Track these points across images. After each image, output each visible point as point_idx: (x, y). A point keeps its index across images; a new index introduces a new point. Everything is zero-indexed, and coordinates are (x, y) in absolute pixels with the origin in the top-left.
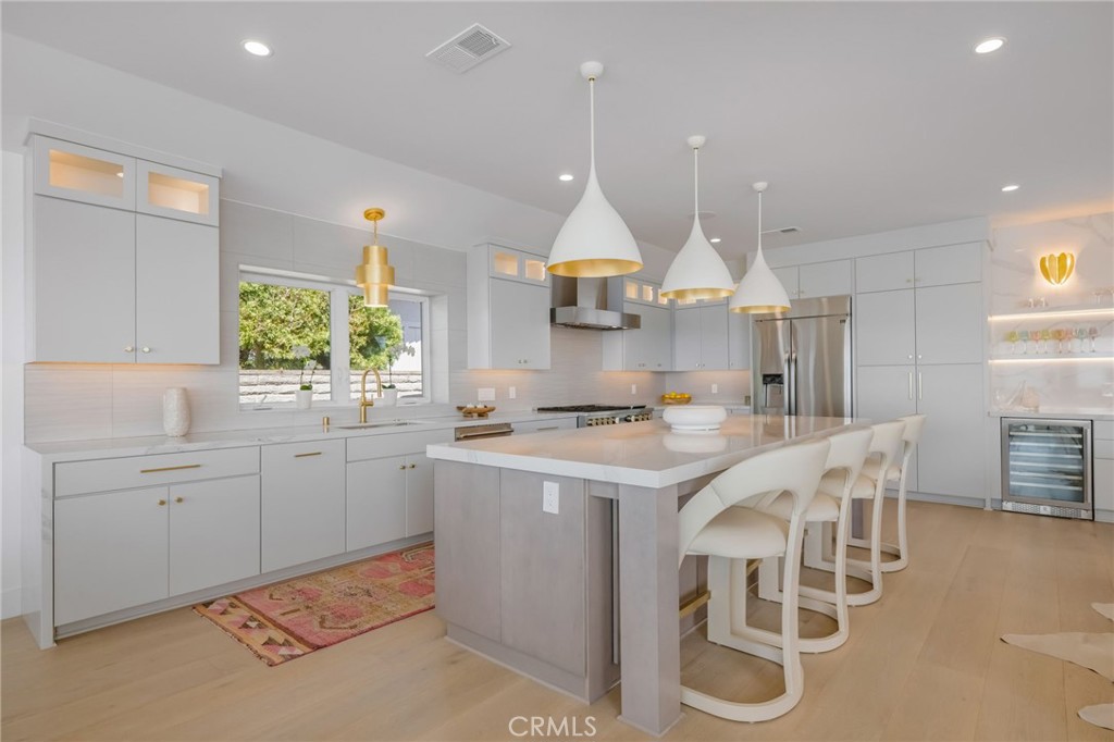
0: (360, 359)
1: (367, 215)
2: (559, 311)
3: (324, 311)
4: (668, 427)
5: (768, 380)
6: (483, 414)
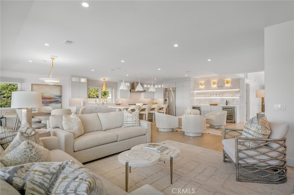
0: (103, 97)
1: (103, 79)
2: (131, 90)
3: (98, 90)
5: (165, 100)
6: (119, 105)
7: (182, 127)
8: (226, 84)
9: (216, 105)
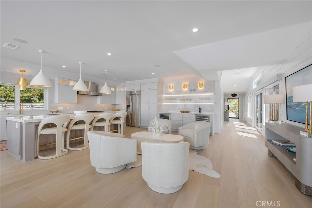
1: (21, 71)
4: (76, 114)
5: (128, 106)
6: (57, 112)
7: (141, 152)
8: (199, 88)
9: (188, 112)
